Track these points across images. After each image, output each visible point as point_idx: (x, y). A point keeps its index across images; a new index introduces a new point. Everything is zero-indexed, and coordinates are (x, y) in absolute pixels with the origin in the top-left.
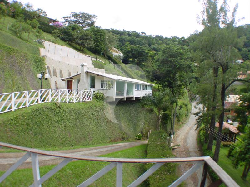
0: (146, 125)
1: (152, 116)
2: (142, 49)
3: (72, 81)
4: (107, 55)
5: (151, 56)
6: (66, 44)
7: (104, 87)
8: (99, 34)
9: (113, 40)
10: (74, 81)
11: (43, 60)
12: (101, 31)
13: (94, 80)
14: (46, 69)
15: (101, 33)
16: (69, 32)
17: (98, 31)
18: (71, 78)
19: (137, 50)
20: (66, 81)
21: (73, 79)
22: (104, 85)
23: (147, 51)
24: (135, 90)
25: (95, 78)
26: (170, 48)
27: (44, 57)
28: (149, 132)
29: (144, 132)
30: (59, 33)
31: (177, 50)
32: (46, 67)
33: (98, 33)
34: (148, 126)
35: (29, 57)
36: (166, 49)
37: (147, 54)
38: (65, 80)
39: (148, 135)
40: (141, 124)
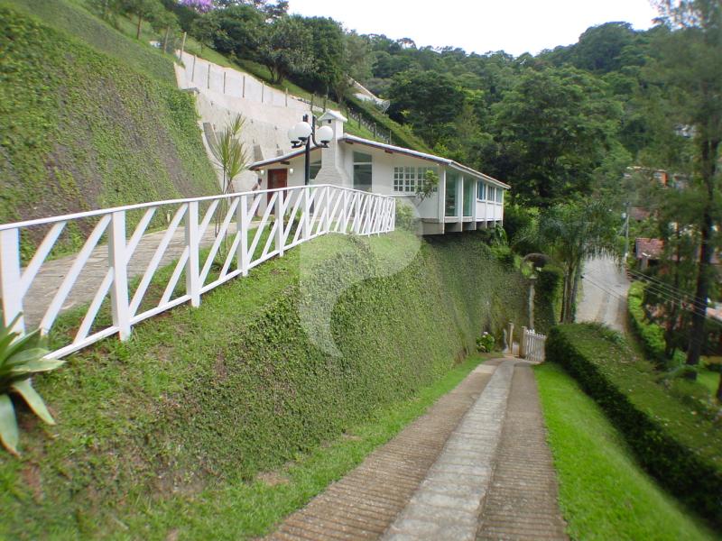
0: (497, 308)
1: (509, 281)
2: (444, 81)
3: (285, 172)
4: (344, 99)
5: (470, 103)
6: (229, 62)
7: (404, 189)
8: (323, 32)
9: (364, 53)
10: (291, 170)
11: (192, 101)
12: (330, 25)
13: (370, 167)
14: (200, 131)
15: (329, 31)
16: (234, 26)
17: (320, 25)
18: (283, 161)
19: (431, 85)
20: (262, 172)
21: (288, 163)
22: (404, 183)
23: (460, 89)
24: (477, 199)
25: (371, 161)
26: (545, 79)
27: (193, 93)
28: (507, 327)
29: (493, 327)
30: (212, 24)
31: (565, 85)
32: (200, 123)
33: (321, 29)
34: (504, 311)
35: (153, 90)
36: (533, 82)
37: (461, 95)
38: (258, 170)
39: (503, 337)
40: (486, 304)
